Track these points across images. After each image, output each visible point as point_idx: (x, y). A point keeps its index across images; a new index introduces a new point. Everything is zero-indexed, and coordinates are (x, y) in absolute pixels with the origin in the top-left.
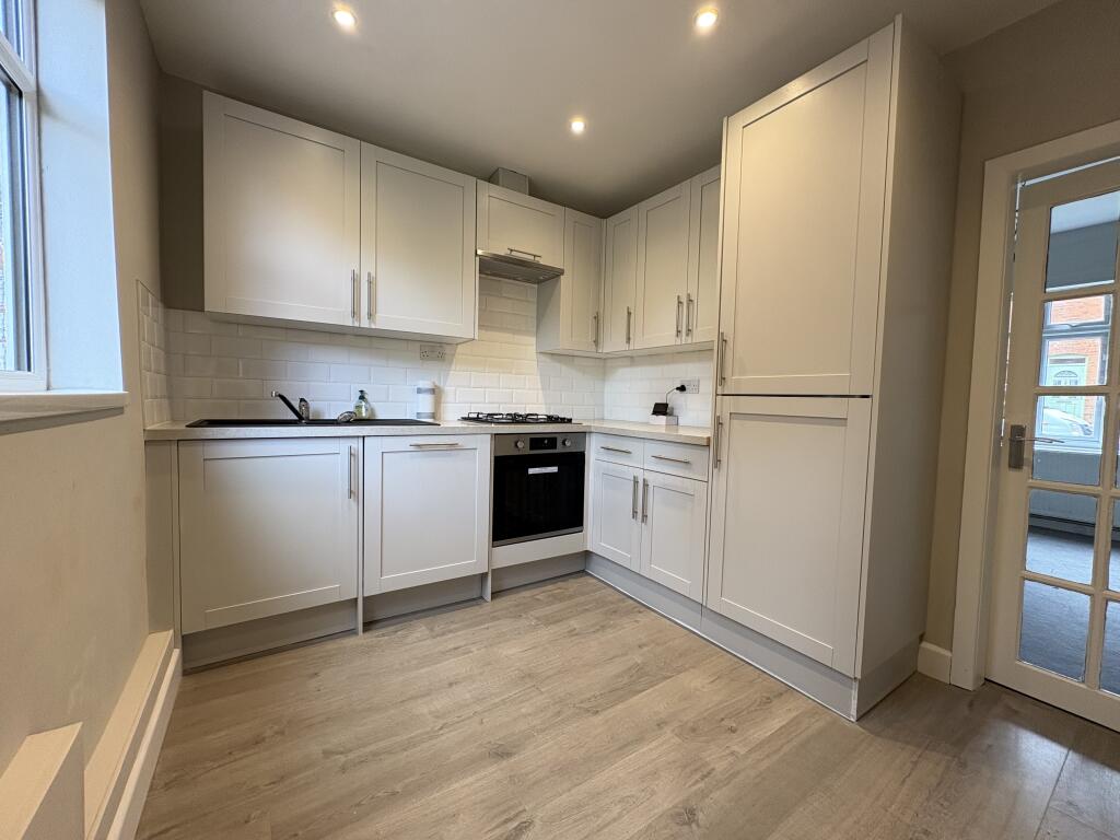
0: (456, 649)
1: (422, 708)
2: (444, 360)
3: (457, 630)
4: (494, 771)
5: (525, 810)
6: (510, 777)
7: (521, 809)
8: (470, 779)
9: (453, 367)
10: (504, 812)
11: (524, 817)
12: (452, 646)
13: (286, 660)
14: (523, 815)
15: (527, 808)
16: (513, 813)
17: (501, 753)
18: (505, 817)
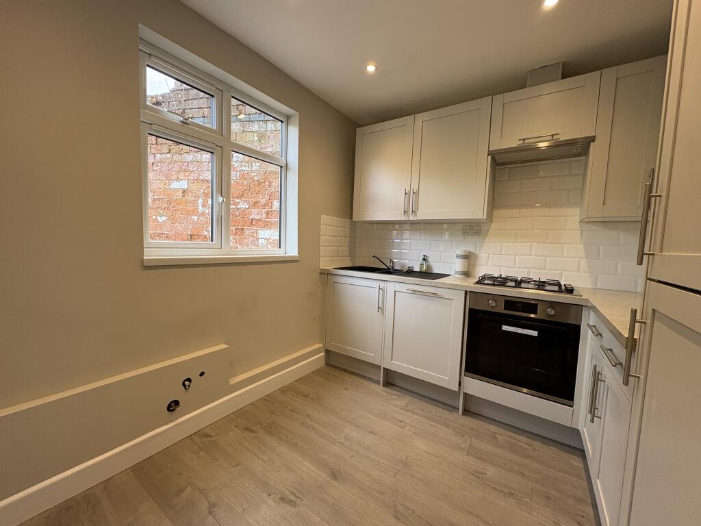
0: (400, 421)
1: (348, 430)
2: (480, 234)
3: (417, 414)
4: (322, 476)
5: (302, 500)
6: (321, 485)
7: (303, 498)
8: (313, 468)
9: (487, 240)
10: (299, 490)
11: (298, 501)
12: (400, 418)
13: (350, 378)
14: (299, 500)
15: (304, 501)
16: (299, 495)
17: (335, 475)
18: (295, 492)
